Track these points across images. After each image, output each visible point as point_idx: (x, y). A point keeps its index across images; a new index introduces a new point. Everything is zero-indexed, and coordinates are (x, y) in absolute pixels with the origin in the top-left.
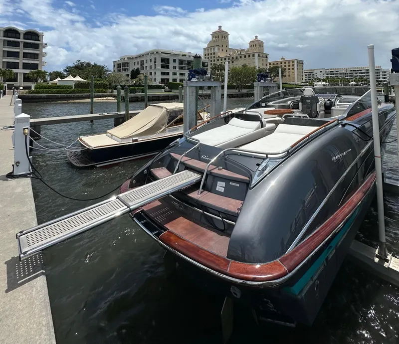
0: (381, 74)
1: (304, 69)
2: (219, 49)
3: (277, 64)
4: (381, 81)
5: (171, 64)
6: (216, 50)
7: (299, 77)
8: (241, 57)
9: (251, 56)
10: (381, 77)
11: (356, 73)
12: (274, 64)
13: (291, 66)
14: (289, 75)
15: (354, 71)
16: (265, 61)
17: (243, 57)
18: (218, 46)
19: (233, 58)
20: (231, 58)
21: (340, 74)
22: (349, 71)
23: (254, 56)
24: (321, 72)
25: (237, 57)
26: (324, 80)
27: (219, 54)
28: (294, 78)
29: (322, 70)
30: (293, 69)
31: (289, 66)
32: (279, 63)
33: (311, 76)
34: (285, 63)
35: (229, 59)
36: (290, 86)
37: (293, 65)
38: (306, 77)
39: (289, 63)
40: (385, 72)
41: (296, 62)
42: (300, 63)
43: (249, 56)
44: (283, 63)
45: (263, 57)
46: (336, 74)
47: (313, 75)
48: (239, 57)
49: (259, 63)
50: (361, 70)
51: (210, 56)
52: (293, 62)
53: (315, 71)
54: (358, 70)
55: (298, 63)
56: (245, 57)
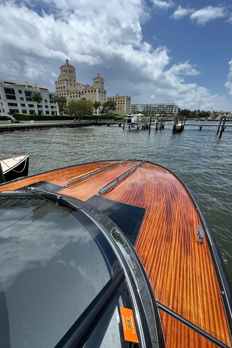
0: (174, 108)
1: (131, 104)
2: (67, 83)
3: (113, 99)
4: (173, 114)
5: (18, 95)
6: (66, 85)
7: (127, 110)
8: (86, 92)
9: (94, 91)
10: (174, 111)
11: (161, 108)
12: (111, 99)
13: (123, 101)
14: (121, 109)
15: (160, 106)
16: (104, 96)
17: (87, 92)
18: (67, 80)
19: (79, 92)
20: (78, 92)
21: (152, 108)
22: (157, 107)
23: (95, 91)
24: (141, 106)
25: (82, 92)
26: (142, 113)
27: (68, 88)
28: (124, 110)
29: (141, 105)
30: (124, 103)
31: (121, 101)
32: (115, 98)
33: (135, 109)
34: (119, 99)
35: (76, 93)
36: (119, 117)
37: (124, 101)
38: (132, 110)
39: (121, 98)
40: (176, 108)
41: (126, 98)
42: (129, 99)
43: (92, 91)
44: (117, 98)
45: (102, 93)
46: (150, 108)
47: (136, 108)
48: (84, 92)
49: (99, 97)
50: (164, 106)
51: (61, 89)
52: (124, 98)
53: (138, 106)
54: (162, 106)
55: (127, 99)
56: (89, 92)
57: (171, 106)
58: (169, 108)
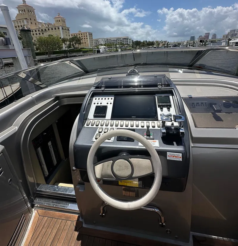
0: (129, 40)
1: (93, 39)
2: (28, 22)
3: (77, 35)
4: (129, 44)
6: (25, 23)
7: (91, 44)
8: (49, 29)
9: (57, 28)
10: (129, 42)
11: (118, 41)
12: (74, 35)
13: (86, 36)
14: (85, 43)
15: (118, 39)
16: (67, 33)
18: (26, 19)
19: (42, 30)
20: (40, 30)
21: (112, 41)
22: (115, 40)
23: (59, 28)
24: (102, 40)
25: (45, 30)
26: (104, 45)
27: (29, 26)
28: (88, 44)
29: (102, 39)
30: (87, 38)
31: (84, 36)
32: (78, 34)
33: (97, 43)
34: (82, 34)
35: (39, 31)
36: (86, 50)
37: (87, 36)
38: (95, 44)
39: (84, 34)
40: (130, 40)
41: (88, 33)
42: (91, 34)
43: (55, 29)
44: (80, 34)
45: (66, 30)
46: (110, 41)
48: (47, 29)
49: (63, 34)
50: (120, 39)
52: (86, 34)
53: (99, 40)
55: (89, 34)
56: (52, 29)
57: (126, 38)
58: (125, 40)
